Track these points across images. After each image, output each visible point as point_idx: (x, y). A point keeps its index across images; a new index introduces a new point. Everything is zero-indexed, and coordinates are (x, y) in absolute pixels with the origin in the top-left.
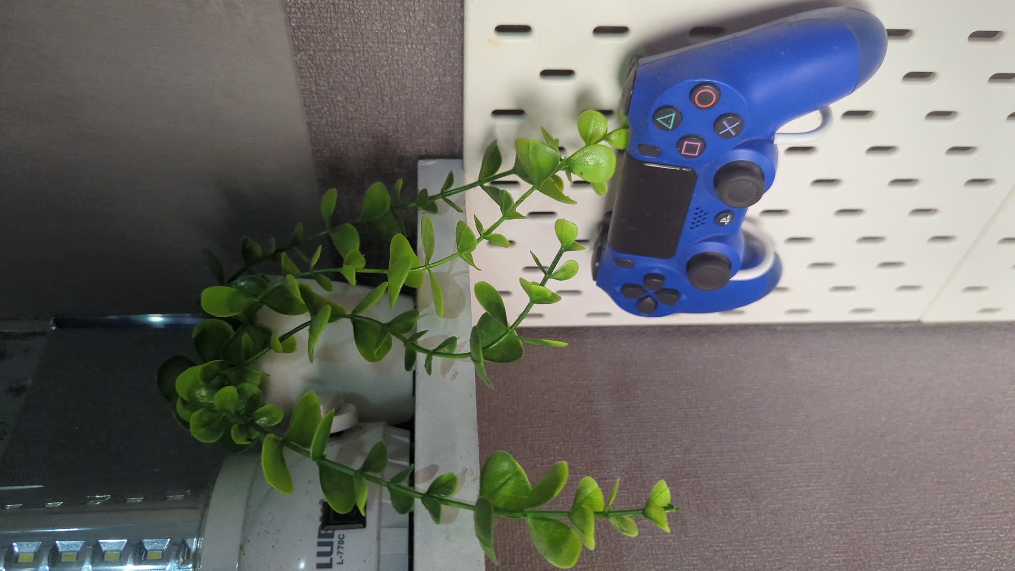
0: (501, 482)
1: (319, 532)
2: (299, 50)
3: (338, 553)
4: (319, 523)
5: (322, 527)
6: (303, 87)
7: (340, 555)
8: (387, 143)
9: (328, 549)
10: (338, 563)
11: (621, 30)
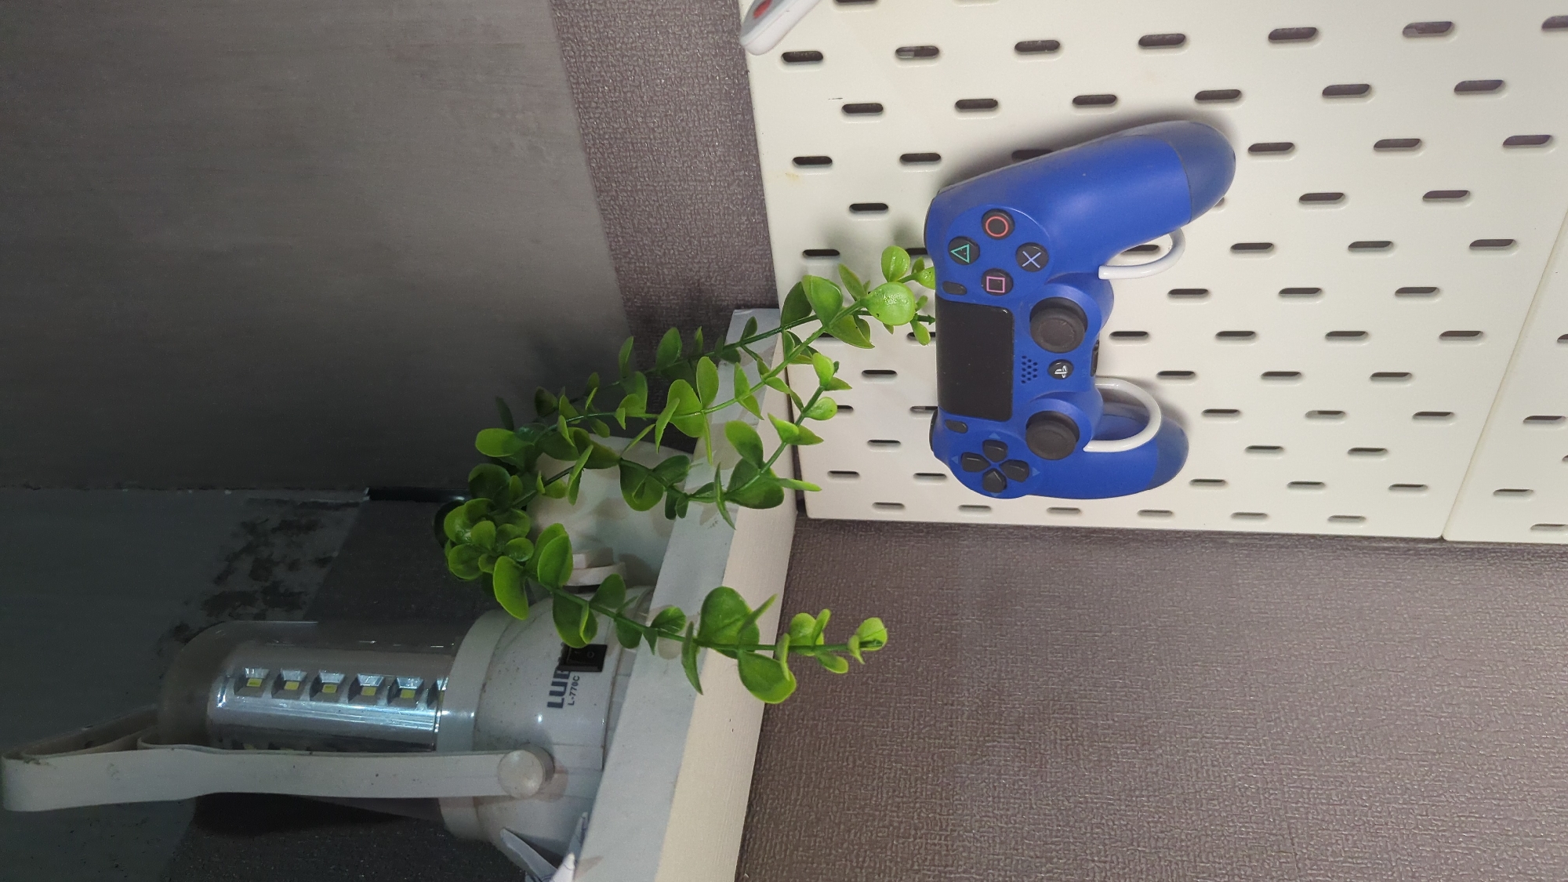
0: (727, 621)
1: (555, 672)
2: (601, 191)
3: (571, 693)
4: (557, 664)
5: (558, 668)
6: (607, 230)
7: (572, 696)
8: (700, 291)
9: (560, 689)
10: (570, 704)
11: (933, 158)
